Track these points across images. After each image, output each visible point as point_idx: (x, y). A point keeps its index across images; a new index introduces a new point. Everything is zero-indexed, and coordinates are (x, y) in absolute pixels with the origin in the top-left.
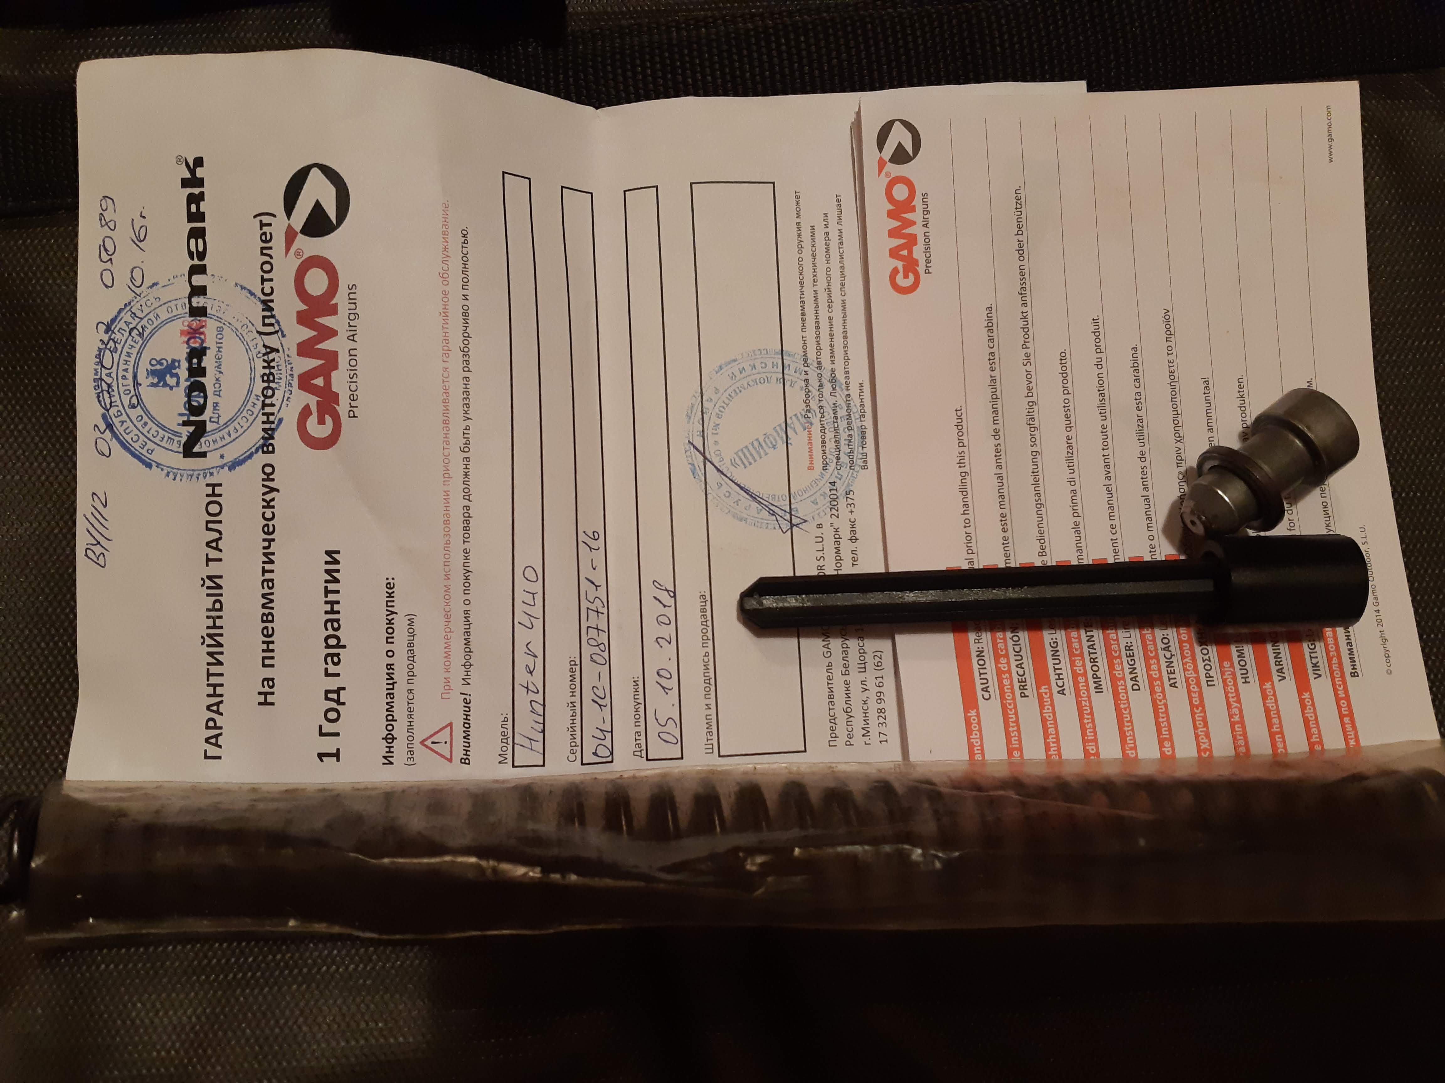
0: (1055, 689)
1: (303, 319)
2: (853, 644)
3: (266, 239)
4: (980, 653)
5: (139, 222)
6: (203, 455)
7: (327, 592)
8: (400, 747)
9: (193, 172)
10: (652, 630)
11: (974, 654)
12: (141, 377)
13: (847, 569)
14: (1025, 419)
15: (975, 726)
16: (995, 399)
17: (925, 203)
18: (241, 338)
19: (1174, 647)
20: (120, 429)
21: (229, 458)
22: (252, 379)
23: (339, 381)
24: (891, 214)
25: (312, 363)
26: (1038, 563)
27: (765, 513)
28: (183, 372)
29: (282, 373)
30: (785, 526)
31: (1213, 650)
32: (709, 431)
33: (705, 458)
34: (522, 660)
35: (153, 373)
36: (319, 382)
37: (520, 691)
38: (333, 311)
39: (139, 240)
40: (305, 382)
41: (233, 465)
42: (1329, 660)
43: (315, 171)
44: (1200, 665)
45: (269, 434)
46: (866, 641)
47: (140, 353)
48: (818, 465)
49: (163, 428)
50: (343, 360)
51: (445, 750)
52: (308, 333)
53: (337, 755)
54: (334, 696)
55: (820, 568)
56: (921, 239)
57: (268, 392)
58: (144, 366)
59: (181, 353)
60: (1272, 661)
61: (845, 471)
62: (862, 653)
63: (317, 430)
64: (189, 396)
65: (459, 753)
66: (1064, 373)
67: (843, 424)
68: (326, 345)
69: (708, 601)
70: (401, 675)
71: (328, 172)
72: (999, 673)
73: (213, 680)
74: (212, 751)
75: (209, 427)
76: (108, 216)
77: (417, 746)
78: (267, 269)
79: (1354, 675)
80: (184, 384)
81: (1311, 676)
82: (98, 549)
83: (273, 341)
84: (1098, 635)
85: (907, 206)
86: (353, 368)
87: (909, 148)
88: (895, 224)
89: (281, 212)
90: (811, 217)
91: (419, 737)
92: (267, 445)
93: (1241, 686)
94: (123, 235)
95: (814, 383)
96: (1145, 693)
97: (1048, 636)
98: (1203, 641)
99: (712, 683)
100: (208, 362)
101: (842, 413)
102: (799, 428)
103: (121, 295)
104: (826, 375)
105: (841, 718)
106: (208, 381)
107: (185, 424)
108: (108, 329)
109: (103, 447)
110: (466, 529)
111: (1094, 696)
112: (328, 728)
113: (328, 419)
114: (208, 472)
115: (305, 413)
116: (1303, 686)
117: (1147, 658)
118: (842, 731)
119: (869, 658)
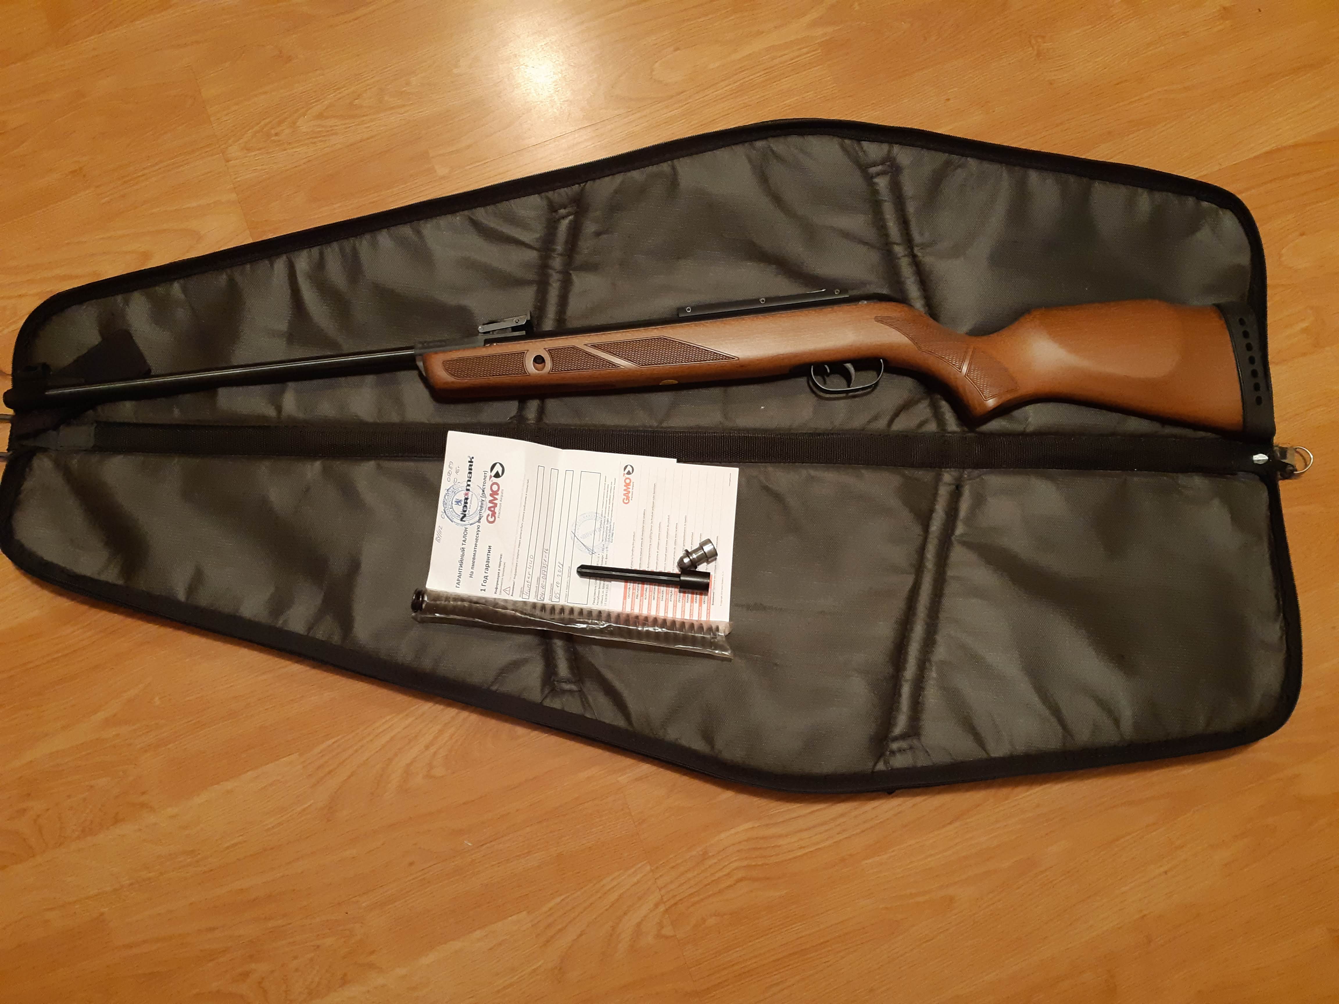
0: (644, 598)
1: (491, 495)
2: (602, 582)
3: (485, 477)
4: (630, 588)
5: (458, 468)
6: (464, 521)
7: (488, 555)
8: (498, 590)
9: (471, 459)
10: (557, 573)
11: (628, 588)
12: (453, 502)
13: (604, 565)
14: (649, 536)
15: (624, 604)
16: (643, 531)
17: (633, 484)
18: (477, 497)
19: (673, 592)
20: (447, 513)
21: (470, 523)
22: (478, 506)
23: (497, 510)
24: (625, 486)
25: (492, 505)
26: (647, 570)
27: (586, 550)
28: (463, 503)
29: (484, 506)
30: (591, 553)
31: (682, 594)
32: (576, 530)
33: (575, 536)
34: (527, 575)
35: (455, 502)
36: (493, 509)
37: (526, 582)
38: (498, 494)
39: (457, 472)
40: (489, 508)
41: (471, 524)
42: (708, 601)
43: (498, 464)
44: (678, 597)
45: (480, 519)
46: (605, 582)
47: (454, 497)
48: (601, 540)
49: (457, 514)
50: (498, 505)
51: (508, 592)
52: (492, 498)
53: (485, 590)
54: (486, 577)
55: (597, 564)
56: (631, 492)
57: (481, 510)
58: (454, 500)
59: (463, 498)
60: (695, 599)
61: (607, 542)
62: (604, 584)
63: (491, 519)
64: (463, 508)
65: (511, 594)
66: (660, 527)
67: (608, 531)
68: (495, 502)
69: (570, 568)
70: (501, 575)
71: (501, 464)
72: (633, 593)
73: (460, 570)
74: (458, 586)
75: (467, 515)
76: (451, 466)
77: (502, 591)
78: (485, 483)
79: (713, 605)
80: (463, 505)
81: (703, 603)
82: (439, 538)
83: (484, 499)
84: (657, 587)
85: (629, 484)
86: (500, 507)
87: (631, 471)
88: (626, 488)
89: (489, 471)
90: (608, 482)
91: (503, 589)
92: (479, 521)
93: (686, 603)
94: (454, 471)
95: (603, 522)
96: (664, 602)
97: (645, 586)
98: (680, 592)
99: (568, 587)
100: (468, 501)
101: (609, 529)
102: (598, 531)
103: (451, 484)
104: (606, 520)
105: (597, 598)
106: (468, 505)
107: (462, 514)
108: (448, 491)
109: (443, 516)
110: (519, 545)
111: (653, 601)
112: (484, 584)
113: (493, 517)
114: (465, 525)
115: (488, 515)
116: (700, 605)
117: (666, 594)
118: (596, 602)
119: (605, 586)
